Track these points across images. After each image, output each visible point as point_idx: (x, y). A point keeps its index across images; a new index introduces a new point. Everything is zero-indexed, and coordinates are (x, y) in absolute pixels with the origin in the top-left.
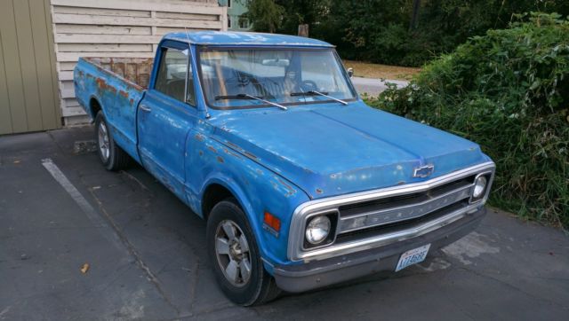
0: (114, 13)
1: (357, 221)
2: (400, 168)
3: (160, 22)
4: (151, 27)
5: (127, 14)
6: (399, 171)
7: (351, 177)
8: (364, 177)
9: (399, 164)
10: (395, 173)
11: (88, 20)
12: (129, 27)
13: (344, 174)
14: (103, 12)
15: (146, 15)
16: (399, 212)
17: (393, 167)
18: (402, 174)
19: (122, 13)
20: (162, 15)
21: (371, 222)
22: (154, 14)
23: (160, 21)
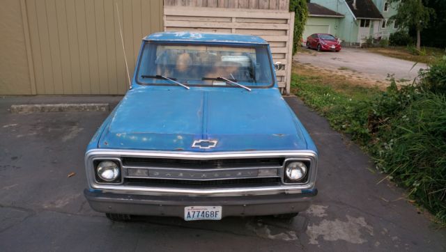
0: (206, 19)
1: (140, 172)
2: (180, 137)
3: (238, 26)
4: (231, 29)
5: (214, 20)
6: (179, 140)
7: (133, 138)
8: (145, 139)
9: (179, 134)
10: (175, 141)
11: (187, 24)
12: (215, 29)
13: (127, 135)
14: (198, 19)
15: (228, 20)
16: (181, 173)
17: (175, 136)
18: (182, 142)
19: (211, 19)
20: (241, 20)
21: (153, 175)
22: (234, 20)
23: (238, 24)
